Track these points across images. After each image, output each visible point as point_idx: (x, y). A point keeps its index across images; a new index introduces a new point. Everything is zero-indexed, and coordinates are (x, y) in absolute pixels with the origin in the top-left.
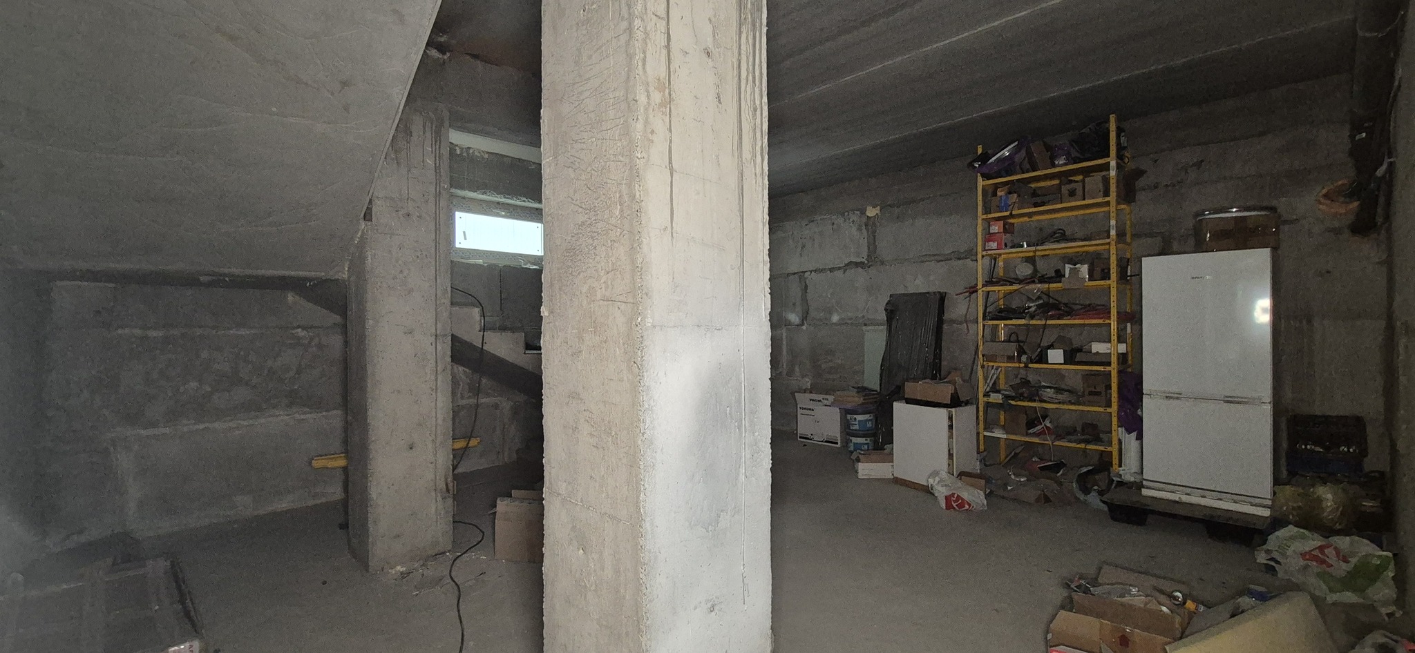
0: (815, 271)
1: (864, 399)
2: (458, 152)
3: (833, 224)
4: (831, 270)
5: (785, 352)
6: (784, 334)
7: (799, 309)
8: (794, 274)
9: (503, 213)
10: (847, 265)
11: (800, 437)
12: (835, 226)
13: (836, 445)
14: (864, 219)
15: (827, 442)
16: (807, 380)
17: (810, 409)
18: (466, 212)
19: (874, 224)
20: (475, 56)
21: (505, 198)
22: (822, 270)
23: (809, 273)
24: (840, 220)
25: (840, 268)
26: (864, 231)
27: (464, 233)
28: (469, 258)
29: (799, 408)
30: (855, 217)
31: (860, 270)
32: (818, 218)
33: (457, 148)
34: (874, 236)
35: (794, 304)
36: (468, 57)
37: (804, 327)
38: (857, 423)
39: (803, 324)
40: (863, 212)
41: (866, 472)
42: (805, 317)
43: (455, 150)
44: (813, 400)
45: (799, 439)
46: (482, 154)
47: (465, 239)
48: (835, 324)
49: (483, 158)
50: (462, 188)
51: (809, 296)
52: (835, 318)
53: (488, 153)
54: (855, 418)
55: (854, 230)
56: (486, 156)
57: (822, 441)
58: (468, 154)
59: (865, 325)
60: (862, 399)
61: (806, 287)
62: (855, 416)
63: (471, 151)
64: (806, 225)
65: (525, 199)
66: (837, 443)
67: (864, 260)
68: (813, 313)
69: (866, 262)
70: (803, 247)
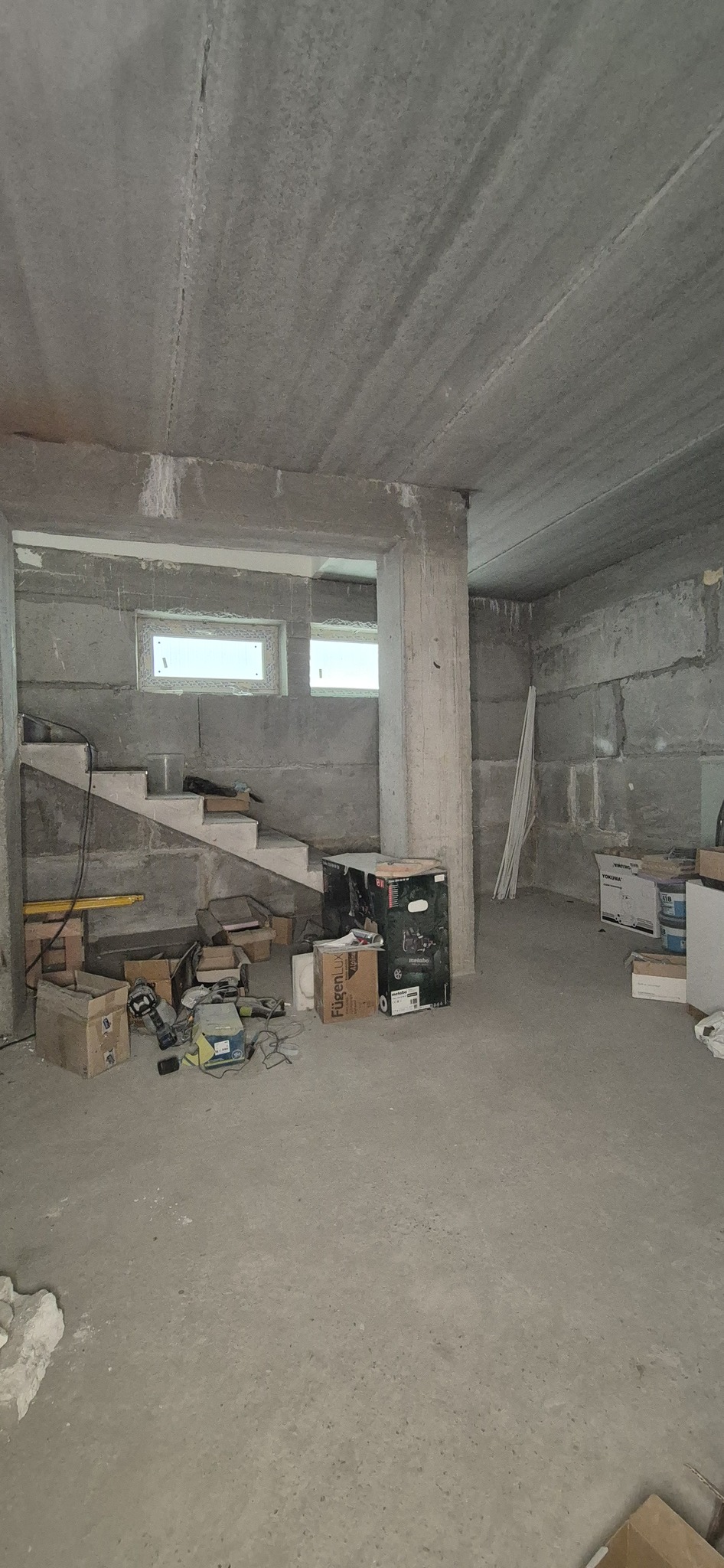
0: (633, 677)
1: (682, 870)
2: (144, 567)
3: (657, 604)
4: (656, 673)
5: (596, 795)
6: (596, 770)
7: (612, 732)
8: (607, 683)
9: (210, 633)
10: (676, 664)
11: (604, 918)
12: (660, 607)
13: (650, 935)
14: (700, 590)
15: (638, 928)
16: (625, 835)
17: (616, 879)
18: (166, 636)
19: (715, 596)
20: (25, 434)
21: (204, 615)
22: (642, 675)
23: (625, 680)
24: (666, 598)
25: (666, 670)
26: (701, 609)
27: (164, 659)
28: (170, 688)
29: (601, 876)
30: (687, 589)
31: (693, 669)
32: (636, 598)
33: (143, 563)
34: (716, 615)
35: (607, 727)
36: (18, 438)
37: (620, 759)
38: (673, 905)
39: (618, 755)
40: (698, 578)
41: (643, 989)
42: (621, 743)
43: (140, 565)
44: (619, 866)
45: (602, 920)
46: (174, 566)
47: (166, 666)
48: (662, 754)
49: (174, 570)
50: (150, 608)
51: (626, 714)
52: (661, 745)
53: (181, 564)
54: (670, 898)
55: (686, 612)
56: (179, 568)
57: (632, 927)
58: (156, 567)
59: (704, 754)
60: (680, 868)
61: (622, 700)
62: (669, 895)
63: (159, 564)
64: (622, 611)
65: (229, 614)
66: (652, 932)
67: (699, 654)
68: (631, 739)
69: (704, 657)
70: (618, 642)
